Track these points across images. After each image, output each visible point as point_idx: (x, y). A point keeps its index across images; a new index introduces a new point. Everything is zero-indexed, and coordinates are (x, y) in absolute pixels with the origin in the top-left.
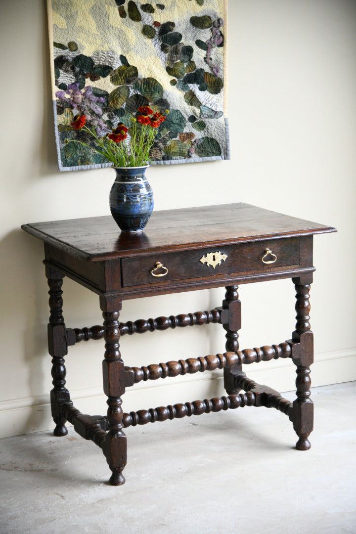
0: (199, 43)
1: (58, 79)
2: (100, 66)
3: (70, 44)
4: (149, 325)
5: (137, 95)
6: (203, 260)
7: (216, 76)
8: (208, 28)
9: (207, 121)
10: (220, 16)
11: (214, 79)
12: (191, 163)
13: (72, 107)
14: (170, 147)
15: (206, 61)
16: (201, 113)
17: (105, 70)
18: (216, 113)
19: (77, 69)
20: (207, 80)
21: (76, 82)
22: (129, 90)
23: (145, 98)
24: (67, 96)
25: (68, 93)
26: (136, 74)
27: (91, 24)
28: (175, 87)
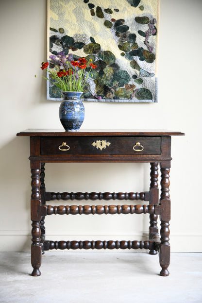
0: (140, 32)
1: (52, 49)
2: (78, 43)
3: (60, 29)
4: (98, 196)
5: (100, 61)
6: (94, 144)
7: (151, 52)
8: (146, 24)
9: (144, 78)
10: (154, 17)
11: (149, 54)
12: (132, 103)
13: (60, 65)
14: (118, 92)
15: (145, 44)
16: (140, 73)
17: (81, 45)
18: (150, 74)
19: (64, 44)
20: (145, 55)
21: (64, 51)
22: (95, 57)
23: (105, 63)
24: (57, 59)
25: (58, 57)
26: (100, 48)
27: (73, 19)
28: (124, 57)
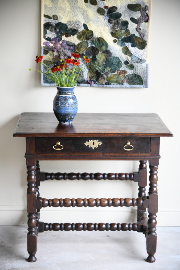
0: (133, 20)
1: (46, 35)
2: (71, 29)
3: (54, 16)
5: (93, 47)
6: (86, 144)
7: (143, 39)
8: (139, 11)
9: (135, 64)
10: (147, 4)
11: (141, 41)
12: (123, 88)
13: (53, 51)
14: (110, 78)
15: (137, 30)
16: (132, 60)
17: (74, 32)
18: (141, 60)
19: (58, 30)
20: (137, 41)
21: (57, 37)
22: (88, 44)
23: (97, 49)
24: (51, 45)
25: (52, 43)
26: (92, 35)
27: (67, 6)
28: (116, 44)
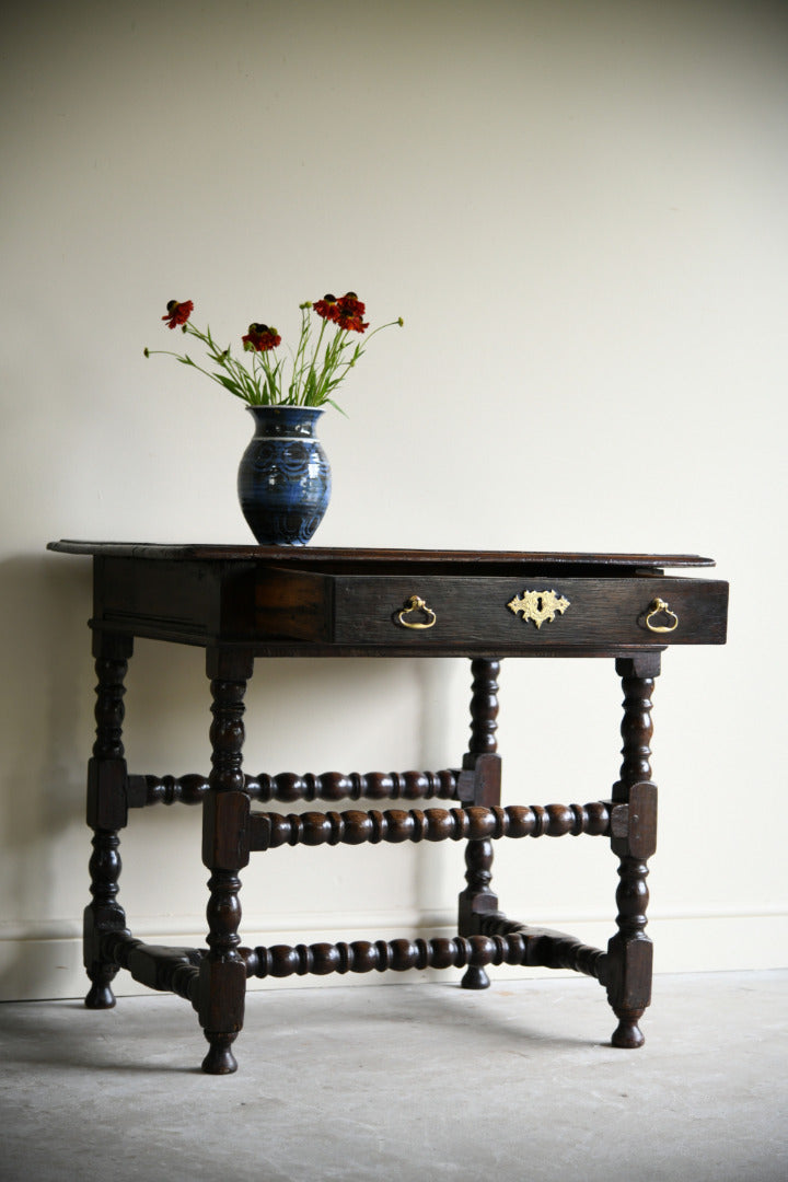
4: (305, 785)
6: (516, 605)
